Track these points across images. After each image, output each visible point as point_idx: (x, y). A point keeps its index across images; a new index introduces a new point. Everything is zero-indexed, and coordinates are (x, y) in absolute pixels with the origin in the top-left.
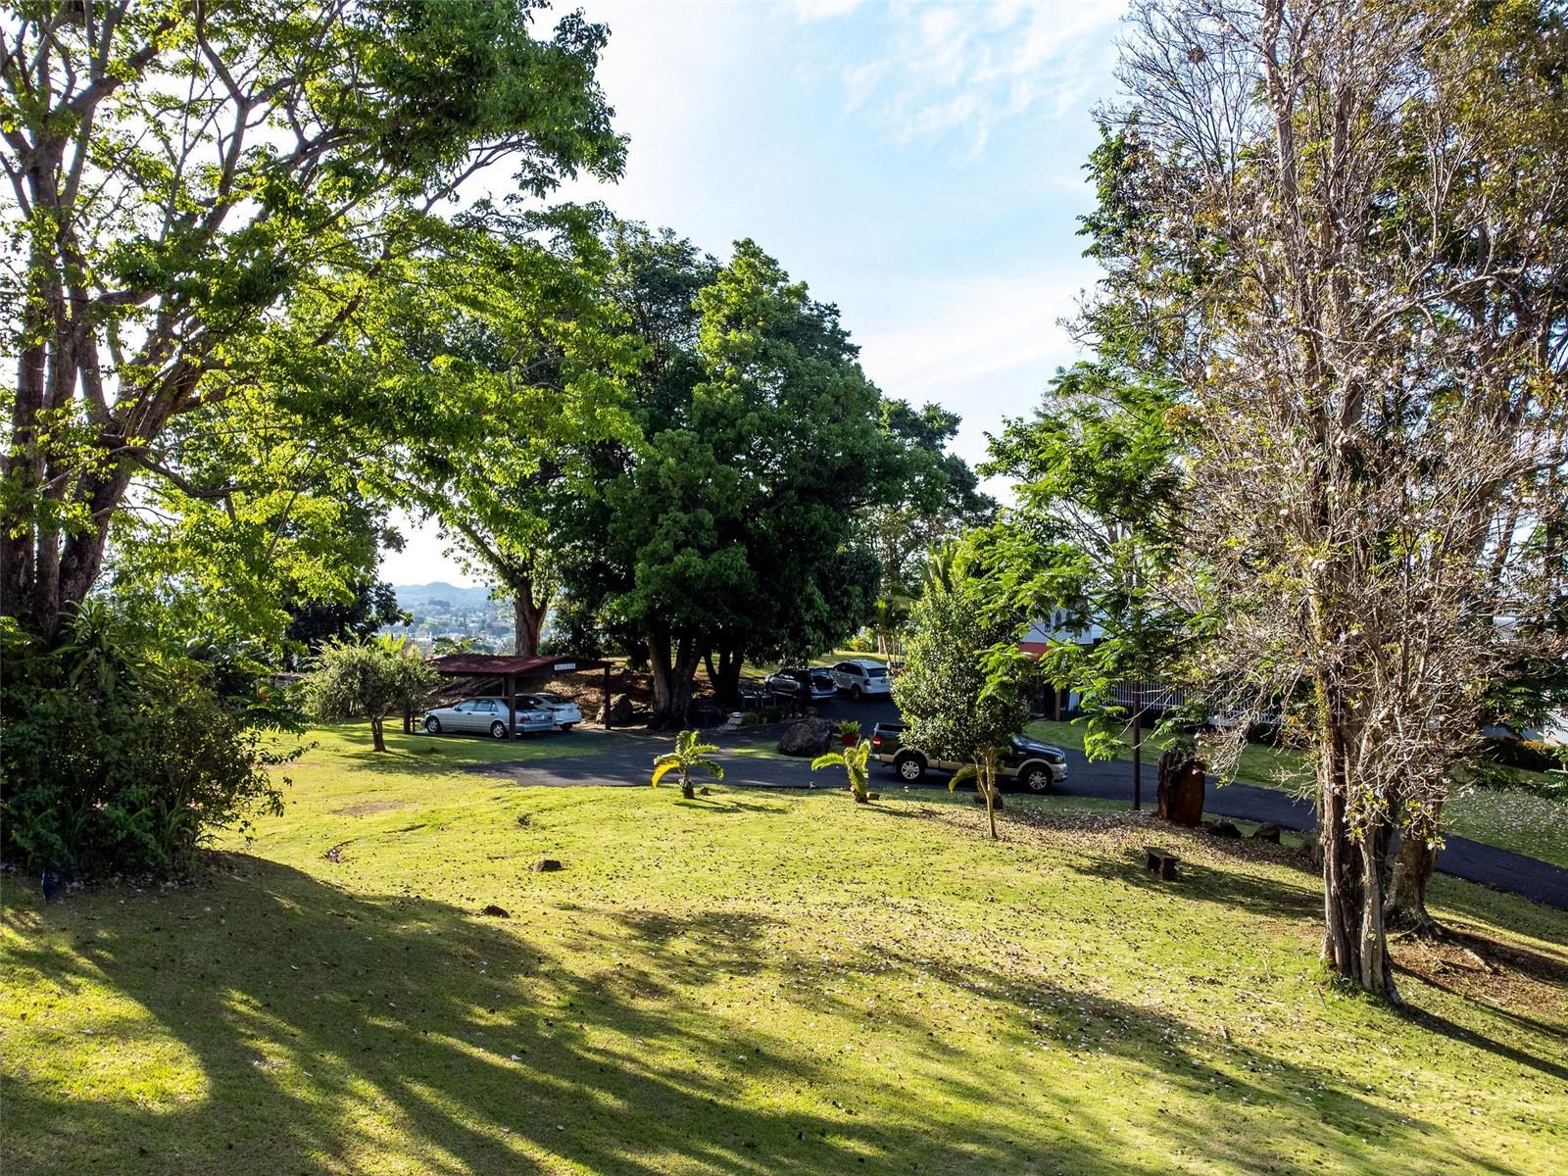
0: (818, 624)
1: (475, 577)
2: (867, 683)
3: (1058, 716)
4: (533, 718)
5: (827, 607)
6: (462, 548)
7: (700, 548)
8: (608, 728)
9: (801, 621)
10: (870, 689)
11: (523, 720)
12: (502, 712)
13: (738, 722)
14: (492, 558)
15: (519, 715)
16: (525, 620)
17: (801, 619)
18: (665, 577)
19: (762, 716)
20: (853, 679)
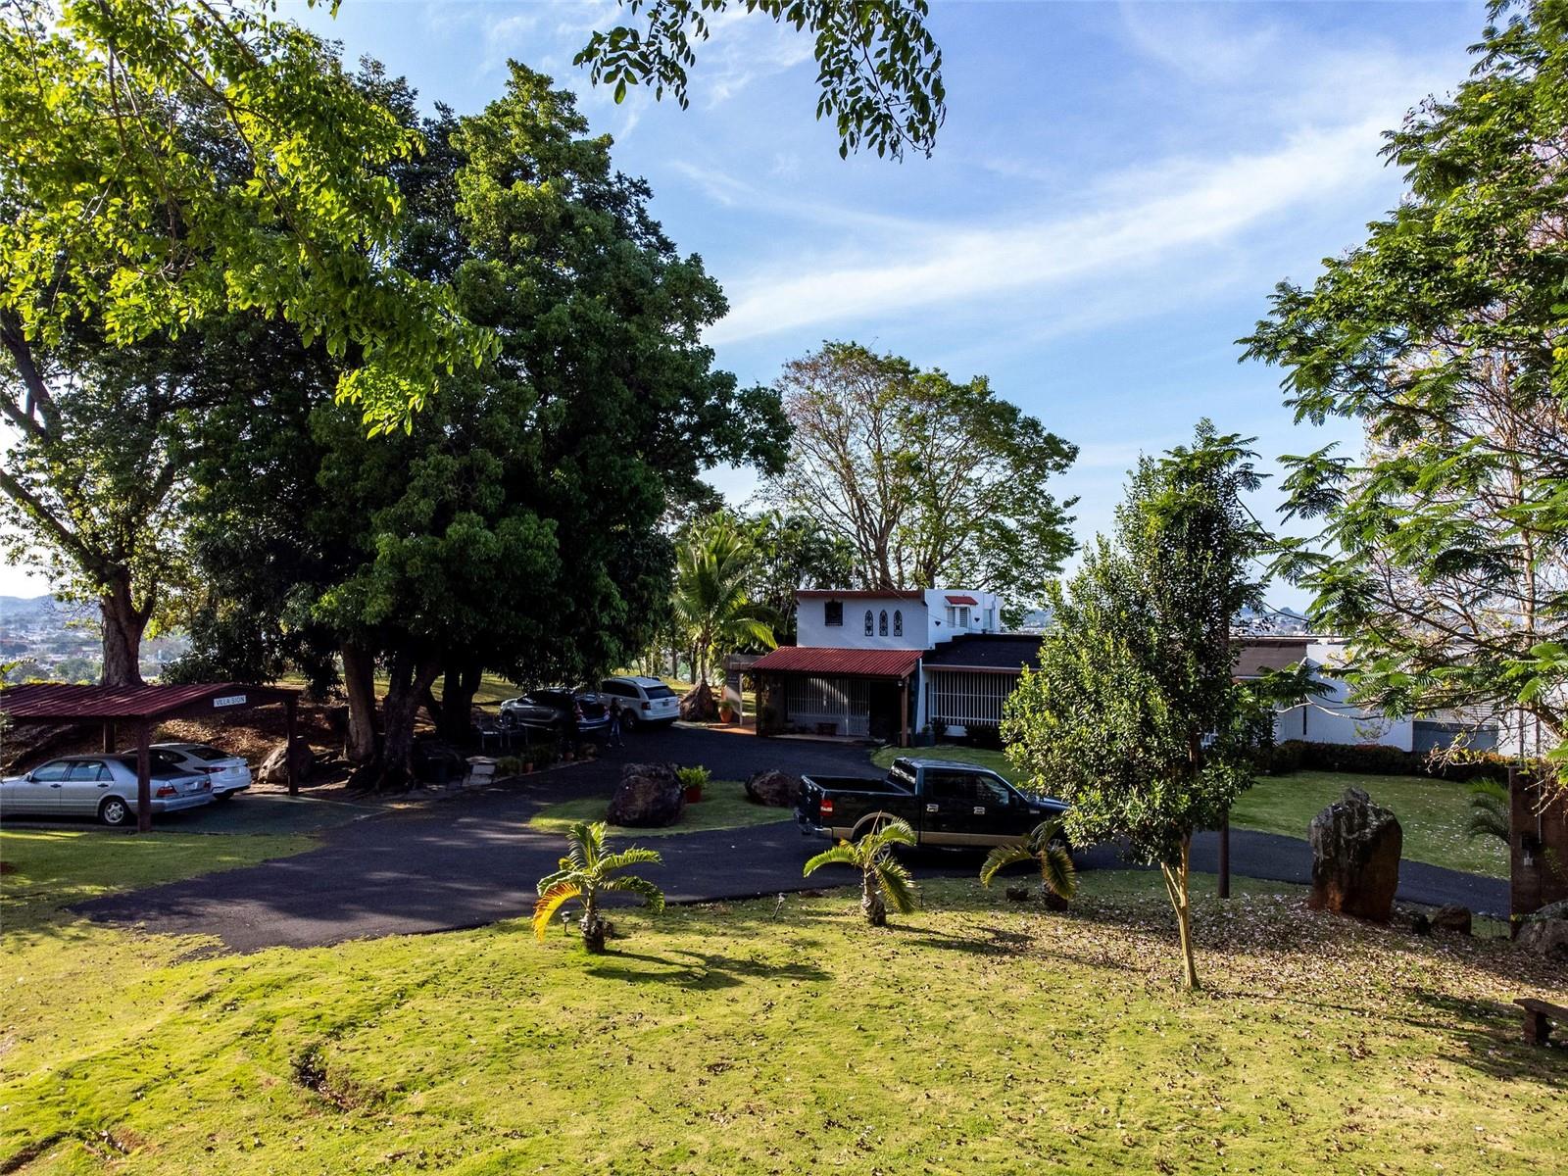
0: (615, 629)
1: (30, 567)
2: (645, 706)
3: (905, 743)
4: (182, 789)
5: (624, 605)
6: (14, 521)
7: (482, 511)
8: (294, 793)
9: (596, 624)
10: (650, 715)
11: (161, 793)
12: (123, 781)
13: (490, 770)
14: (65, 538)
15: (155, 784)
16: (120, 630)
17: (595, 620)
18: (434, 558)
19: (526, 761)
20: (624, 702)
